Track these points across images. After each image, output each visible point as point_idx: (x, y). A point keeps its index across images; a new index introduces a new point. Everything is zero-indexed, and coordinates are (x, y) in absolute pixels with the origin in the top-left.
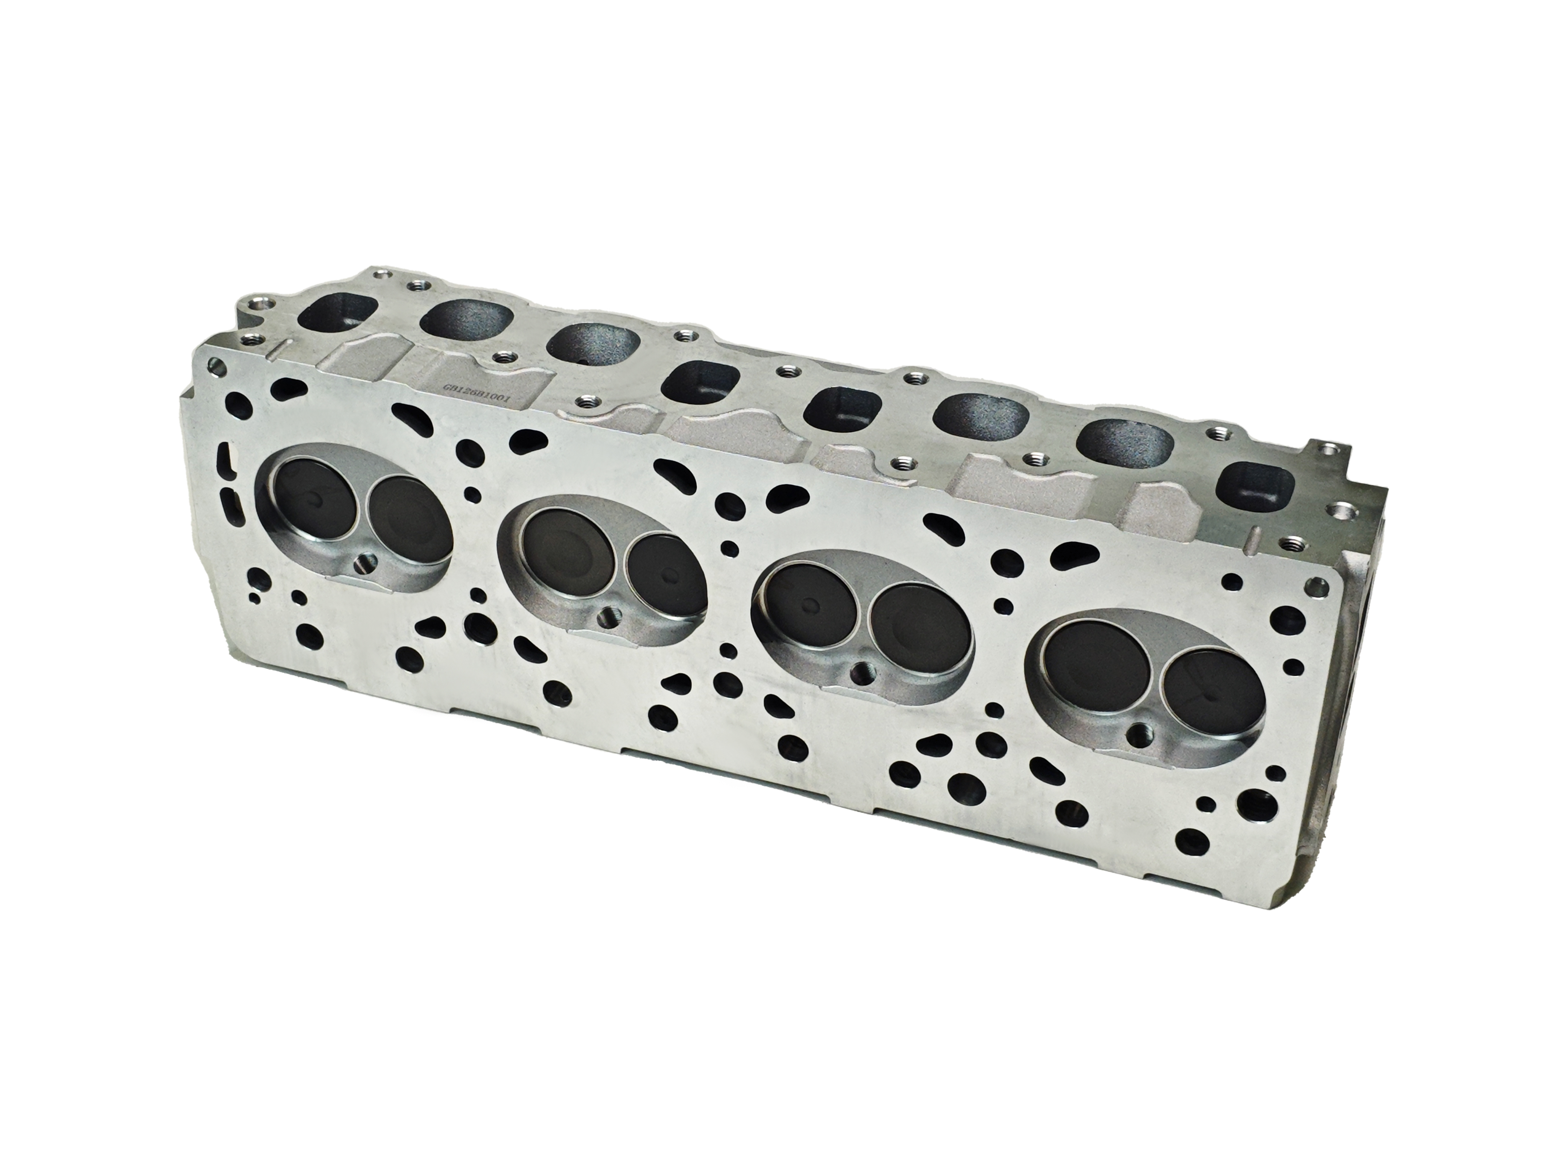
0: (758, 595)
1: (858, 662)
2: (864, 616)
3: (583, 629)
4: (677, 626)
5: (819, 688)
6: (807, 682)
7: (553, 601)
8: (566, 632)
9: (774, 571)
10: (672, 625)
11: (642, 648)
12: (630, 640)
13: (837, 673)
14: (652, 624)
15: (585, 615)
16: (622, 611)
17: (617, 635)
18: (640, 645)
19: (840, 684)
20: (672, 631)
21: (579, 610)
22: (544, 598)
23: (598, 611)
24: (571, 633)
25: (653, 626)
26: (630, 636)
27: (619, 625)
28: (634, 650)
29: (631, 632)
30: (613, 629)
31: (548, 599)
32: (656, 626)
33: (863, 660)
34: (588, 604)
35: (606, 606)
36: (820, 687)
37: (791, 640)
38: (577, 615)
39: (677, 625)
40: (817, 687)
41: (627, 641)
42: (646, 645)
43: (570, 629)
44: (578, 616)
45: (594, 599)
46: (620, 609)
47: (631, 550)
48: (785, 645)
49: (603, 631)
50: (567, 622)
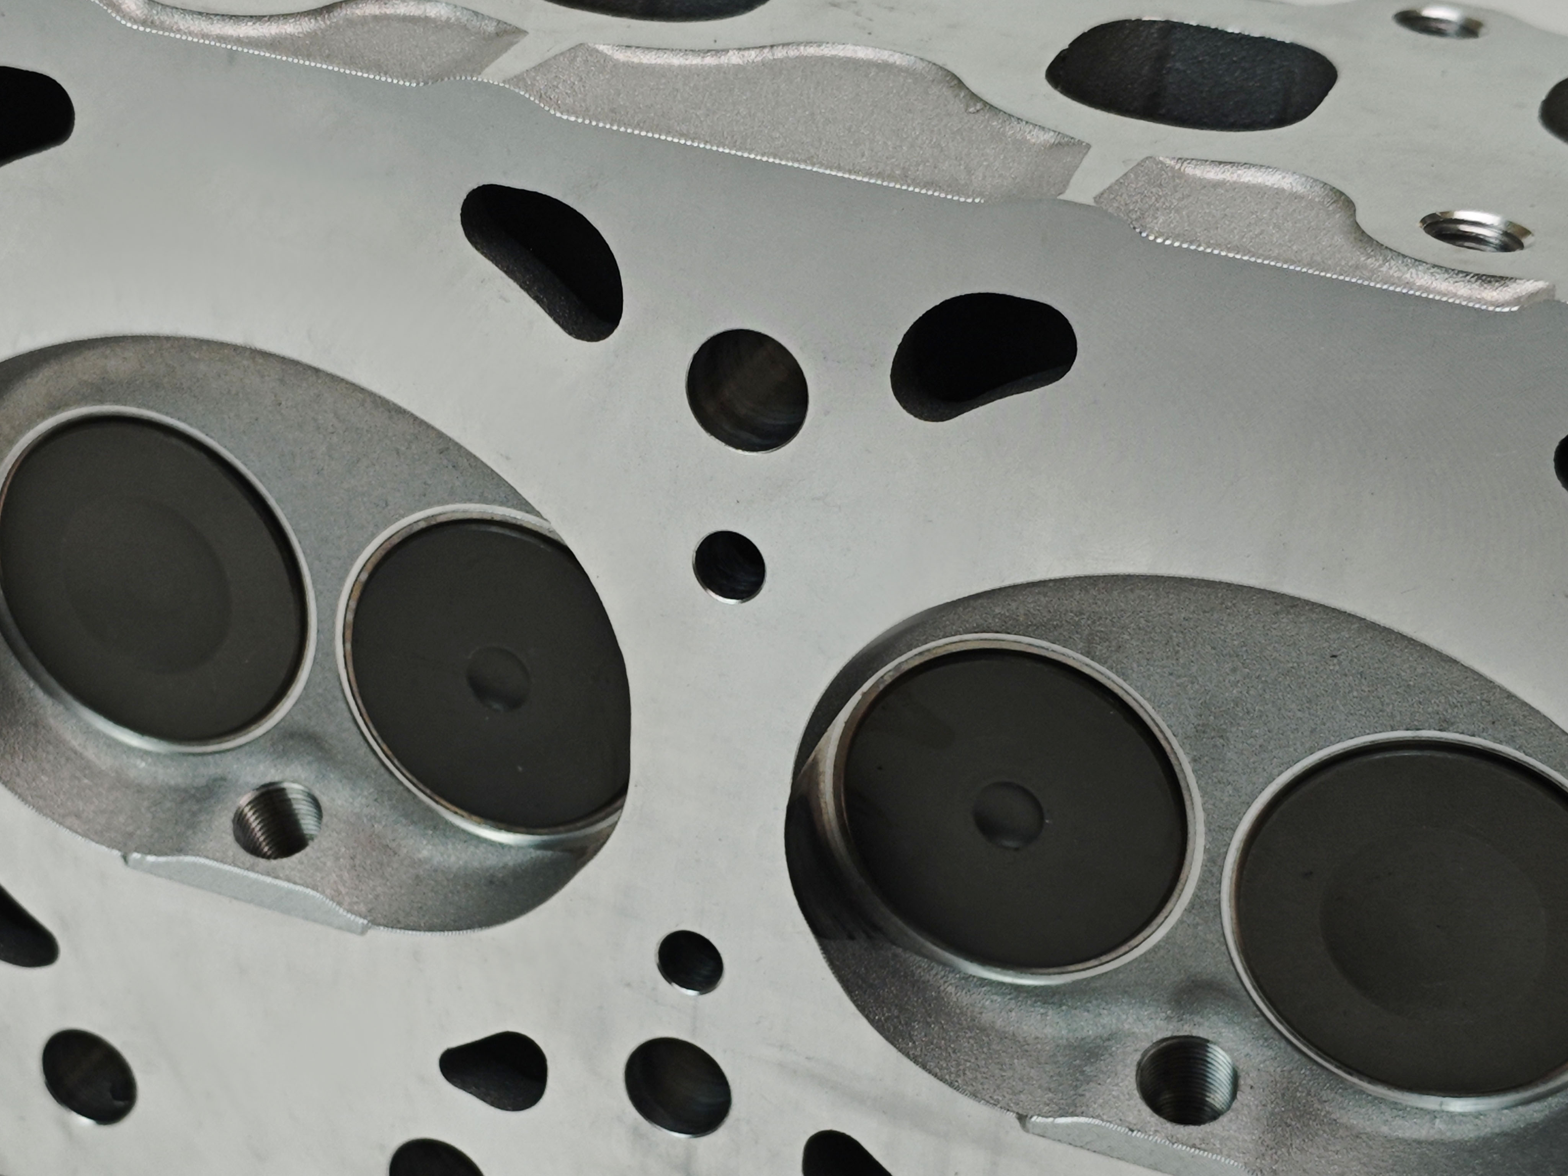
0: (815, 763)
1: (1168, 1034)
2: (1214, 861)
3: (180, 851)
4: (511, 864)
5: (1016, 1123)
6: (974, 1095)
7: (90, 753)
8: (121, 861)
9: (886, 672)
10: (492, 860)
11: (383, 936)
12: (339, 904)
13: (1087, 1069)
14: (425, 853)
15: (195, 808)
16: (324, 800)
17: (295, 883)
18: (375, 923)
19: (1099, 1111)
20: (491, 882)
21: (176, 789)
22: (59, 742)
23: (240, 795)
24: (138, 865)
25: (428, 860)
26: (343, 890)
27: (308, 850)
28: (355, 940)
29: (346, 875)
30: (285, 861)
31: (75, 743)
32: (437, 859)
33: (1186, 1030)
34: (210, 769)
35: (268, 780)
36: (1022, 1118)
37: (921, 939)
38: (168, 804)
39: (510, 860)
40: (1011, 1117)
41: (329, 903)
42: (394, 923)
43: (137, 850)
44: (169, 809)
45: (229, 757)
46: (317, 794)
47: (364, 577)
48: (895, 956)
49: (248, 865)
50: (130, 829)
